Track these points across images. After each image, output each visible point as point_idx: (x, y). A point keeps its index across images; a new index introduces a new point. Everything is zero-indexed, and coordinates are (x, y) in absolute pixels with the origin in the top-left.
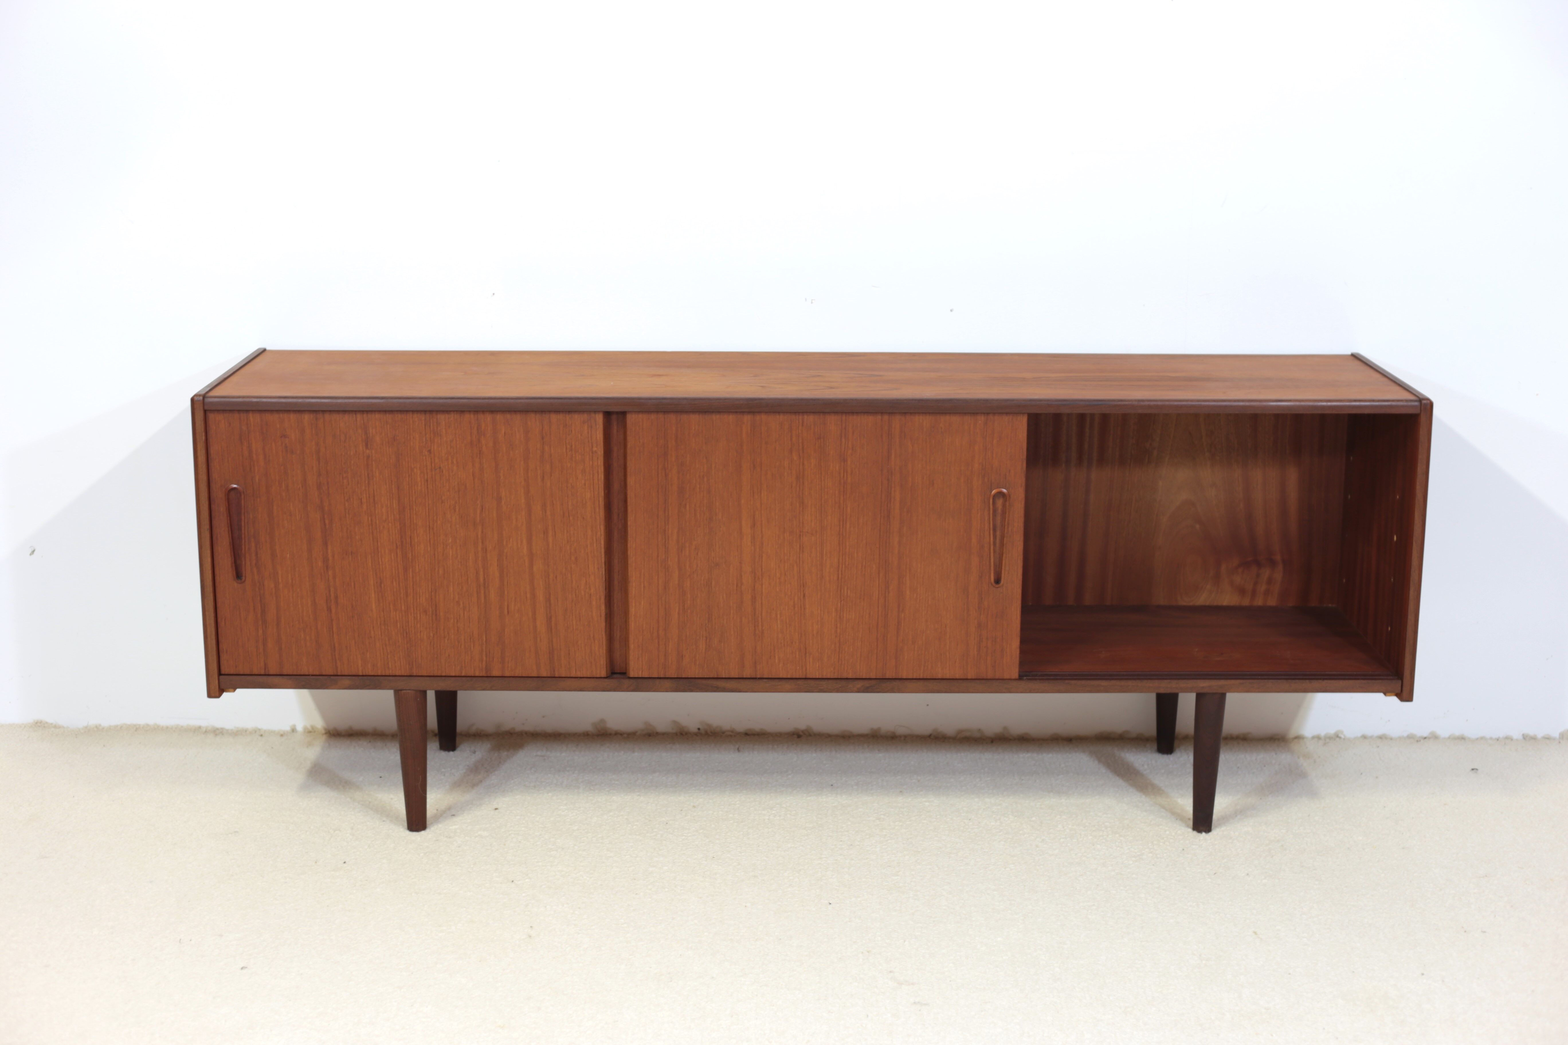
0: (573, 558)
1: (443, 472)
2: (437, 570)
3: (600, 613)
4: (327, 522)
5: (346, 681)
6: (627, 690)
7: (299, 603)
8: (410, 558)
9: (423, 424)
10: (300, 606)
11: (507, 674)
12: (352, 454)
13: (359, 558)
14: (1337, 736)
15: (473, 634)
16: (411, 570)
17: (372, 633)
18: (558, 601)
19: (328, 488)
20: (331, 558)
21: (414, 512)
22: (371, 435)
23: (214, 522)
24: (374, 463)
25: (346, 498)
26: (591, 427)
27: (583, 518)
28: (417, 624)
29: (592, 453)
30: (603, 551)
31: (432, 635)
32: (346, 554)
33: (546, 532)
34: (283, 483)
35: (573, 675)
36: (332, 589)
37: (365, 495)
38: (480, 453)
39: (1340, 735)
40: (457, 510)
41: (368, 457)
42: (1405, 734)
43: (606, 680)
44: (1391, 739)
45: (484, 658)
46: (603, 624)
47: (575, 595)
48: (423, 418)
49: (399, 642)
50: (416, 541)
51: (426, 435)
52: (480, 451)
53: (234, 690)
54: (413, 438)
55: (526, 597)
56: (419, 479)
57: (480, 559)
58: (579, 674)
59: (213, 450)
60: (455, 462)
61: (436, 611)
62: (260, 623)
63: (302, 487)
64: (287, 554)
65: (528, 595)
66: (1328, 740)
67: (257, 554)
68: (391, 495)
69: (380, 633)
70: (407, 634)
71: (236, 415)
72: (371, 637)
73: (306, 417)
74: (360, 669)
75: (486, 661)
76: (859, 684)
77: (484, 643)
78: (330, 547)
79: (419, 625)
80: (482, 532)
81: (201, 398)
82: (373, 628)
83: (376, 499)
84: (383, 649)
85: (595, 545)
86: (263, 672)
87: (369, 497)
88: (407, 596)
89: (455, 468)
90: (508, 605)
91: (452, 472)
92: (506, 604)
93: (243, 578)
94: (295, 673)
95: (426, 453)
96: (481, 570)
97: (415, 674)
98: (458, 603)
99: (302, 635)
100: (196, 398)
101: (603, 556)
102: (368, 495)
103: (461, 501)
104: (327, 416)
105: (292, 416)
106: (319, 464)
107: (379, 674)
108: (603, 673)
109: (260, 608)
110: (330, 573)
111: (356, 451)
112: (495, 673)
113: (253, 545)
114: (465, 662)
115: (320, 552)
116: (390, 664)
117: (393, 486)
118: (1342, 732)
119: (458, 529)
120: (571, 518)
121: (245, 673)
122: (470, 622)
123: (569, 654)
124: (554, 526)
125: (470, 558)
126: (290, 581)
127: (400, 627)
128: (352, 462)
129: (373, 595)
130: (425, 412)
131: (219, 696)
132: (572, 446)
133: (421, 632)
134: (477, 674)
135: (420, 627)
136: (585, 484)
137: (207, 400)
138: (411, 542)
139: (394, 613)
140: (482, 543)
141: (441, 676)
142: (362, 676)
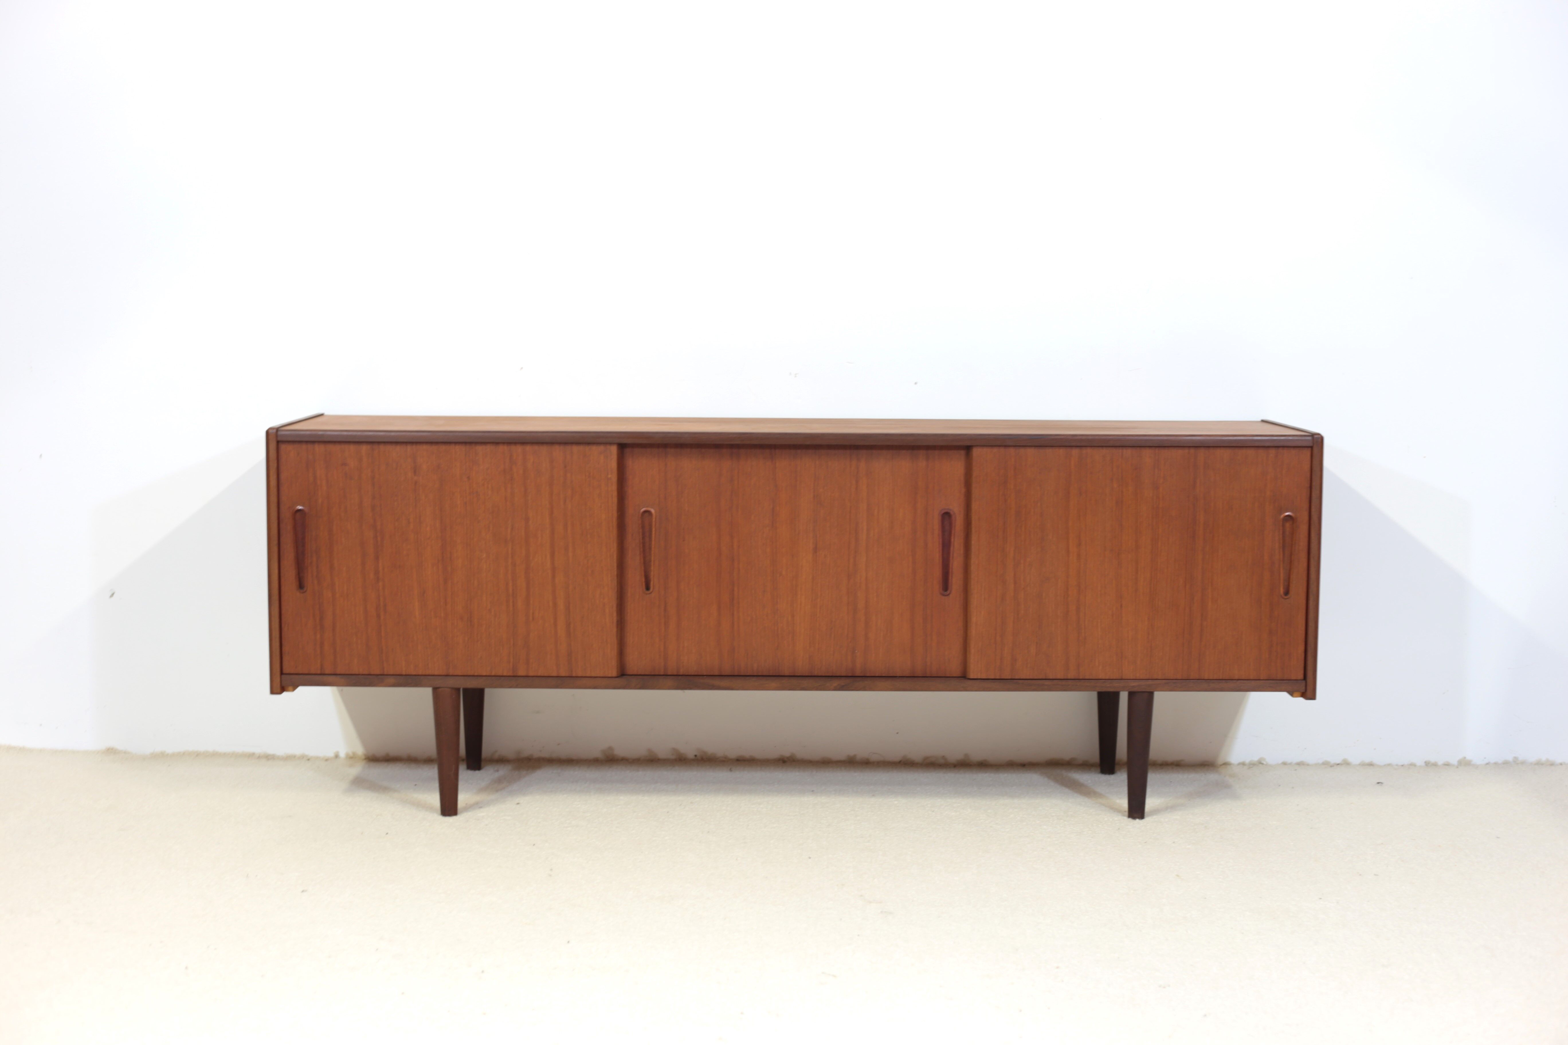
0: (590, 571)
1: (479, 496)
2: (472, 581)
3: (613, 621)
4: (379, 539)
5: (392, 680)
6: (635, 688)
7: (353, 610)
8: (450, 571)
9: (464, 454)
10: (353, 613)
11: (531, 674)
12: (402, 480)
13: (406, 571)
14: (1260, 763)
15: (502, 638)
16: (450, 581)
17: (415, 637)
18: (576, 609)
19: (381, 509)
20: (381, 572)
21: (454, 531)
22: (419, 464)
23: (282, 539)
24: (420, 488)
25: (396, 519)
26: (607, 457)
27: (599, 536)
28: (454, 630)
29: (608, 480)
30: (615, 565)
31: (467, 639)
32: (395, 568)
33: (566, 549)
34: (342, 505)
35: (588, 675)
36: (382, 599)
37: (412, 516)
38: (511, 480)
39: (1263, 762)
40: (491, 529)
41: (416, 483)
42: (1321, 762)
43: (617, 679)
44: (1308, 765)
45: (512, 660)
46: (615, 630)
47: (591, 604)
48: (464, 450)
49: (438, 645)
50: (455, 556)
51: (465, 463)
52: (512, 478)
53: (294, 688)
54: (455, 466)
55: (549, 606)
56: (459, 502)
57: (510, 572)
58: (593, 674)
59: (283, 476)
60: (490, 487)
61: (471, 618)
62: (319, 628)
63: (359, 508)
64: (344, 567)
65: (551, 604)
66: (1251, 766)
67: (317, 567)
68: (435, 516)
69: (422, 638)
70: (445, 638)
71: (304, 446)
72: (414, 641)
73: (364, 448)
74: (404, 669)
75: (513, 663)
76: (836, 682)
77: (512, 647)
78: (380, 561)
79: (456, 631)
80: (512, 549)
81: (275, 431)
82: (416, 632)
83: (422, 519)
84: (424, 651)
85: (609, 561)
86: (319, 672)
87: (416, 518)
88: (446, 605)
89: (490, 492)
90: (533, 613)
91: (487, 496)
92: (531, 611)
93: (305, 589)
94: (347, 673)
95: (466, 479)
96: (511, 582)
97: (451, 674)
98: (490, 611)
99: (355, 639)
100: (270, 431)
101: (615, 569)
102: (414, 516)
103: (494, 521)
104: (382, 447)
105: (352, 447)
106: (374, 488)
107: (420, 673)
108: (614, 674)
109: (318, 615)
111: (405, 478)
112: (521, 672)
113: (314, 559)
114: (495, 663)
115: (372, 566)
116: (430, 664)
117: (436, 508)
118: (1264, 759)
119: (491, 546)
120: (589, 536)
122: (500, 628)
123: (585, 656)
124: (574, 543)
125: (502, 571)
126: (346, 591)
127: (439, 632)
128: (402, 487)
129: (417, 604)
130: (465, 443)
131: (281, 692)
132: (590, 474)
133: (457, 636)
134: (505, 674)
136: (601, 508)
137: (280, 433)
138: (451, 557)
139: (435, 620)
140: (512, 558)
141: (473, 676)
142: (406, 675)
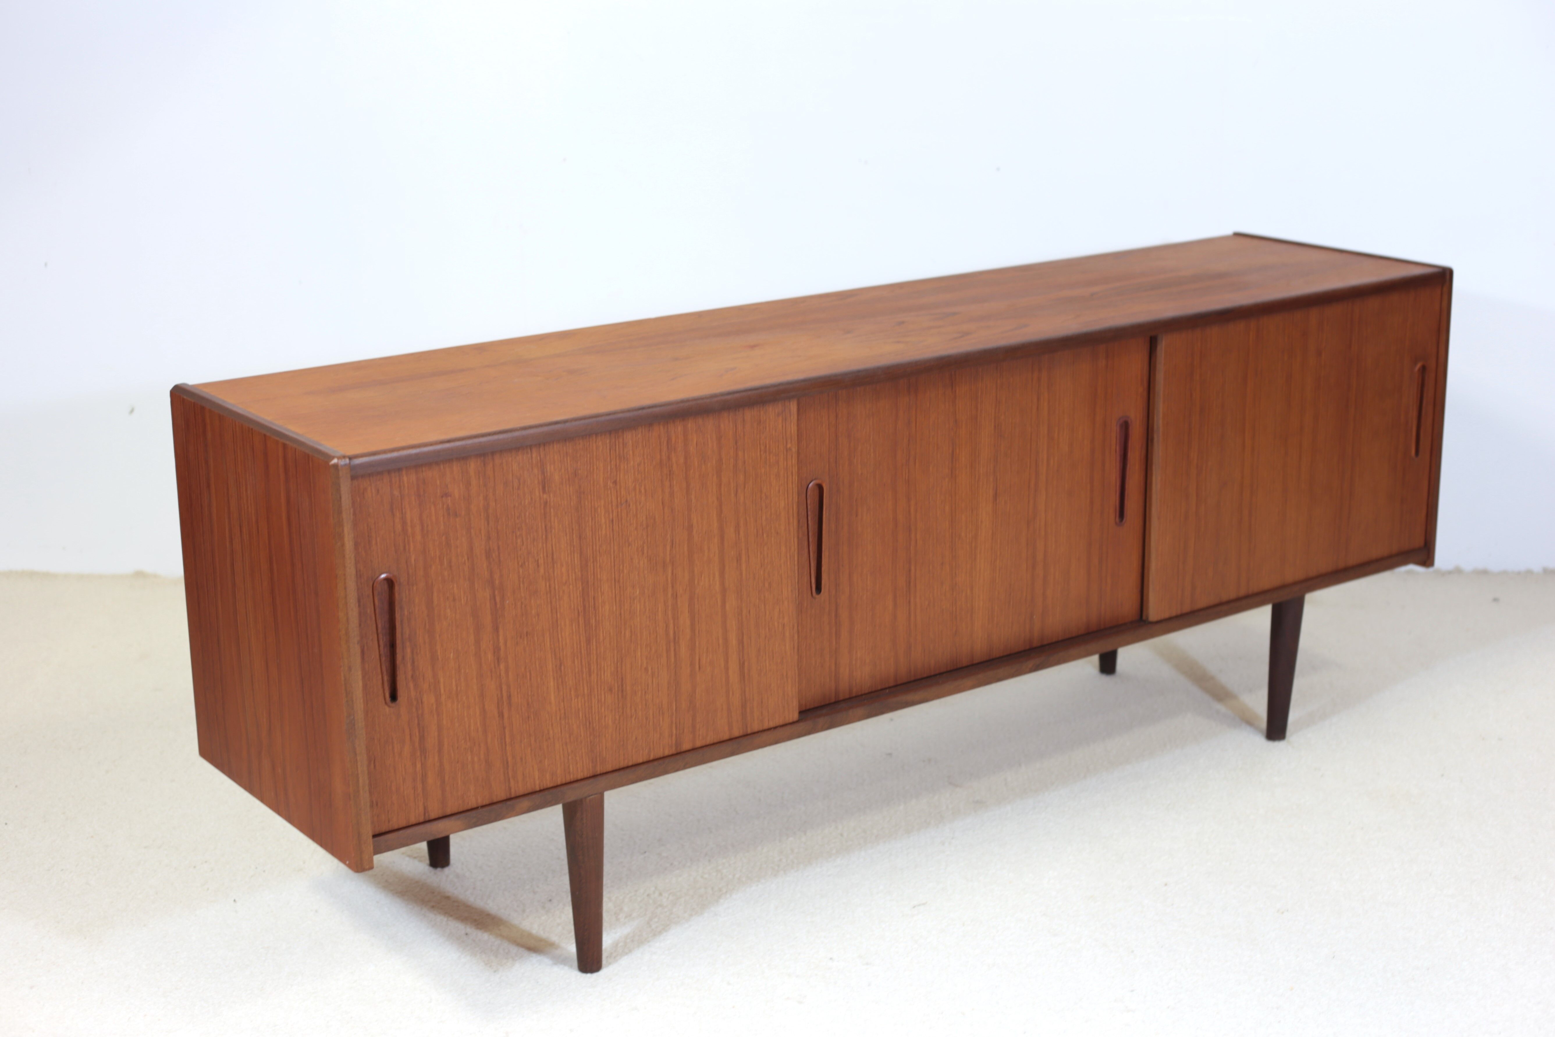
0: (767, 585)
1: (629, 506)
2: (623, 633)
3: (794, 645)
4: (498, 599)
5: (525, 803)
6: (821, 729)
7: (466, 714)
8: (594, 625)
9: (608, 448)
10: (466, 719)
11: (698, 744)
12: (526, 503)
13: (536, 639)
15: (662, 704)
16: (594, 640)
17: (551, 732)
18: (751, 640)
19: (499, 554)
20: (502, 648)
21: (598, 565)
22: (549, 474)
24: (552, 510)
25: (520, 564)
26: (786, 420)
27: (777, 533)
28: (601, 708)
29: (787, 451)
31: (617, 717)
32: (521, 637)
33: (739, 559)
34: (445, 558)
35: (766, 726)
36: (504, 688)
37: (542, 556)
38: (670, 475)
40: (645, 551)
41: (546, 503)
45: (674, 732)
47: (769, 629)
48: (608, 441)
49: (581, 736)
50: (600, 601)
51: (611, 461)
52: (670, 471)
54: (597, 468)
55: (719, 645)
56: (603, 521)
57: (670, 608)
58: (772, 725)
60: (643, 491)
61: (622, 686)
62: (418, 754)
63: (468, 559)
64: (451, 653)
65: (721, 641)
67: (413, 662)
68: (572, 548)
69: (560, 731)
70: (590, 723)
71: (387, 477)
72: (549, 738)
73: (474, 464)
74: (537, 782)
75: (676, 735)
77: (674, 713)
78: (501, 632)
79: (603, 709)
80: (672, 574)
82: (552, 724)
83: (555, 557)
84: (563, 750)
85: (789, 563)
87: (547, 556)
88: (590, 675)
89: (643, 498)
90: (699, 660)
91: (640, 504)
92: (697, 658)
93: (399, 698)
94: (461, 809)
95: (611, 485)
96: (671, 621)
97: (599, 773)
98: (646, 669)
99: (469, 758)
102: (545, 554)
103: (649, 539)
104: (498, 458)
105: (456, 466)
106: (488, 524)
107: (559, 783)
108: (794, 718)
109: (417, 734)
110: (502, 666)
111: (531, 499)
112: (686, 746)
113: (408, 650)
114: (653, 742)
115: (490, 642)
116: (571, 767)
117: (574, 536)
119: (646, 576)
120: (765, 535)
121: (401, 826)
122: (659, 691)
123: (762, 702)
124: (748, 549)
125: (660, 609)
126: (455, 688)
127: (582, 716)
128: (527, 514)
129: (552, 684)
132: (766, 446)
133: (605, 717)
134: (667, 753)
135: (605, 710)
136: (779, 491)
137: (353, 463)
138: (594, 604)
139: (576, 700)
140: (673, 587)
141: (628, 767)
142: (541, 791)
